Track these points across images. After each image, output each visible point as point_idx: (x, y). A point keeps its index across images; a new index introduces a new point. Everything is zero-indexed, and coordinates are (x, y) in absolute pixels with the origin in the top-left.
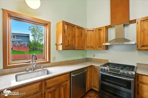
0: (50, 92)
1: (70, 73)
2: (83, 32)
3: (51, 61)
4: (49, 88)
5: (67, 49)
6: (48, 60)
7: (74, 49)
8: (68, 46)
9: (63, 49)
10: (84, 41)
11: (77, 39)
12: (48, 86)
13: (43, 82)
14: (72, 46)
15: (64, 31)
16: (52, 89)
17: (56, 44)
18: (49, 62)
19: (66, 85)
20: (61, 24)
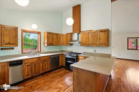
0: (42, 62)
1: (50, 56)
2: (59, 36)
3: (41, 51)
4: (41, 61)
5: (49, 45)
6: (40, 51)
7: (53, 45)
8: (50, 44)
9: (47, 45)
10: (59, 41)
11: (55, 40)
12: (41, 60)
13: (39, 58)
14: (52, 44)
15: (48, 37)
16: (42, 61)
17: (44, 43)
18: (40, 52)
19: (48, 61)
20: (46, 33)
